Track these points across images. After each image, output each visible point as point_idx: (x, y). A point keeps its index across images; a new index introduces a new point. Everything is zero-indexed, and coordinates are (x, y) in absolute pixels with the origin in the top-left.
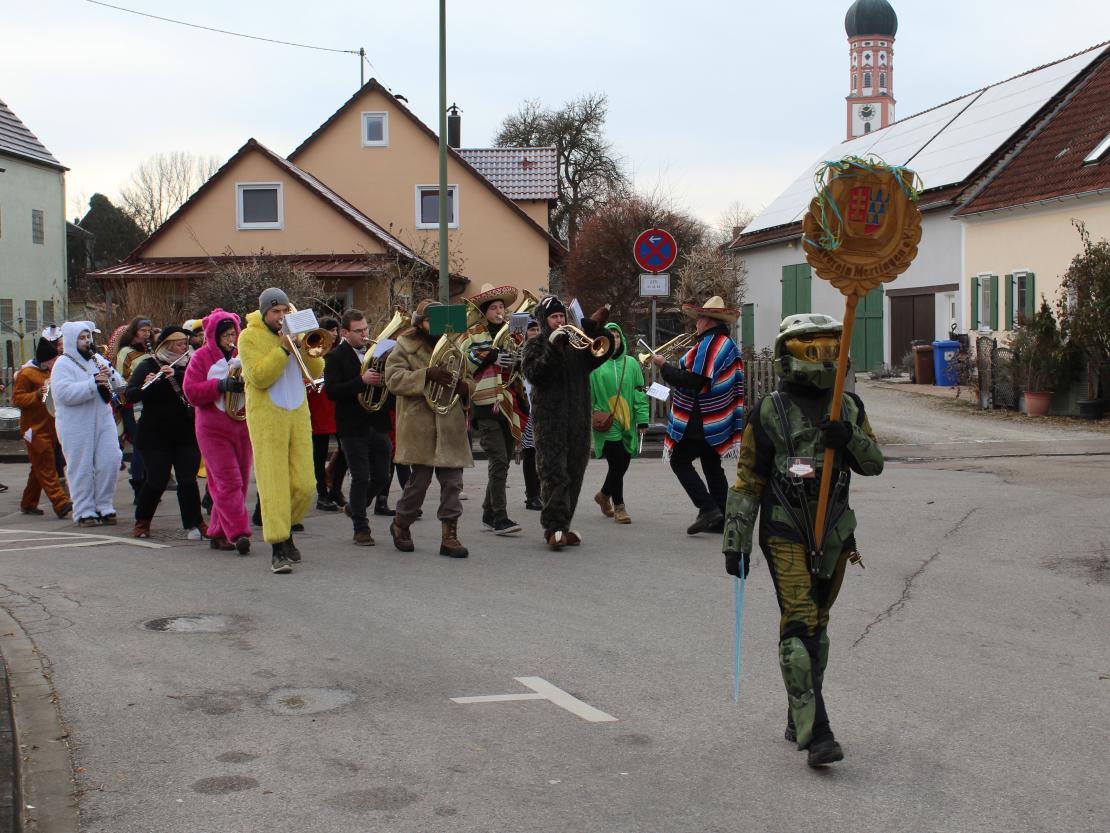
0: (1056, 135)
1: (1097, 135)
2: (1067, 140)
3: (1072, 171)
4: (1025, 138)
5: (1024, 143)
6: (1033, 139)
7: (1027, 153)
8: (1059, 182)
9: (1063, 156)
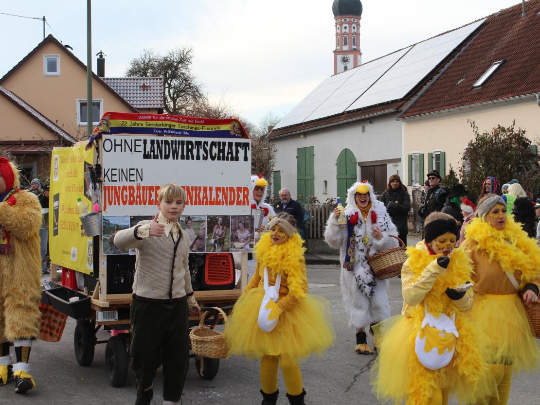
0: (456, 71)
1: (482, 70)
2: (463, 74)
3: (466, 92)
4: (438, 73)
5: (438, 75)
6: (443, 74)
7: (439, 81)
8: (460, 98)
9: (461, 83)
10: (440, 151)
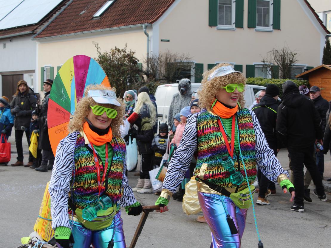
0: (79, 4)
1: (100, 4)
2: (85, 7)
3: (87, 21)
4: (65, 5)
5: (64, 7)
6: (69, 6)
7: (66, 12)
8: (83, 25)
9: (83, 14)
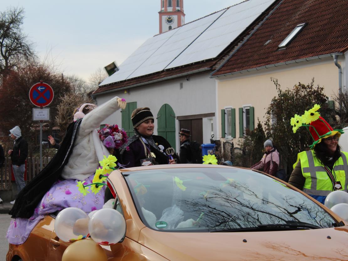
0: (264, 33)
1: (287, 32)
2: (270, 36)
3: (272, 52)
4: (248, 34)
5: (248, 37)
6: (253, 35)
7: (249, 42)
8: (267, 58)
9: (268, 44)
10: (250, 107)
